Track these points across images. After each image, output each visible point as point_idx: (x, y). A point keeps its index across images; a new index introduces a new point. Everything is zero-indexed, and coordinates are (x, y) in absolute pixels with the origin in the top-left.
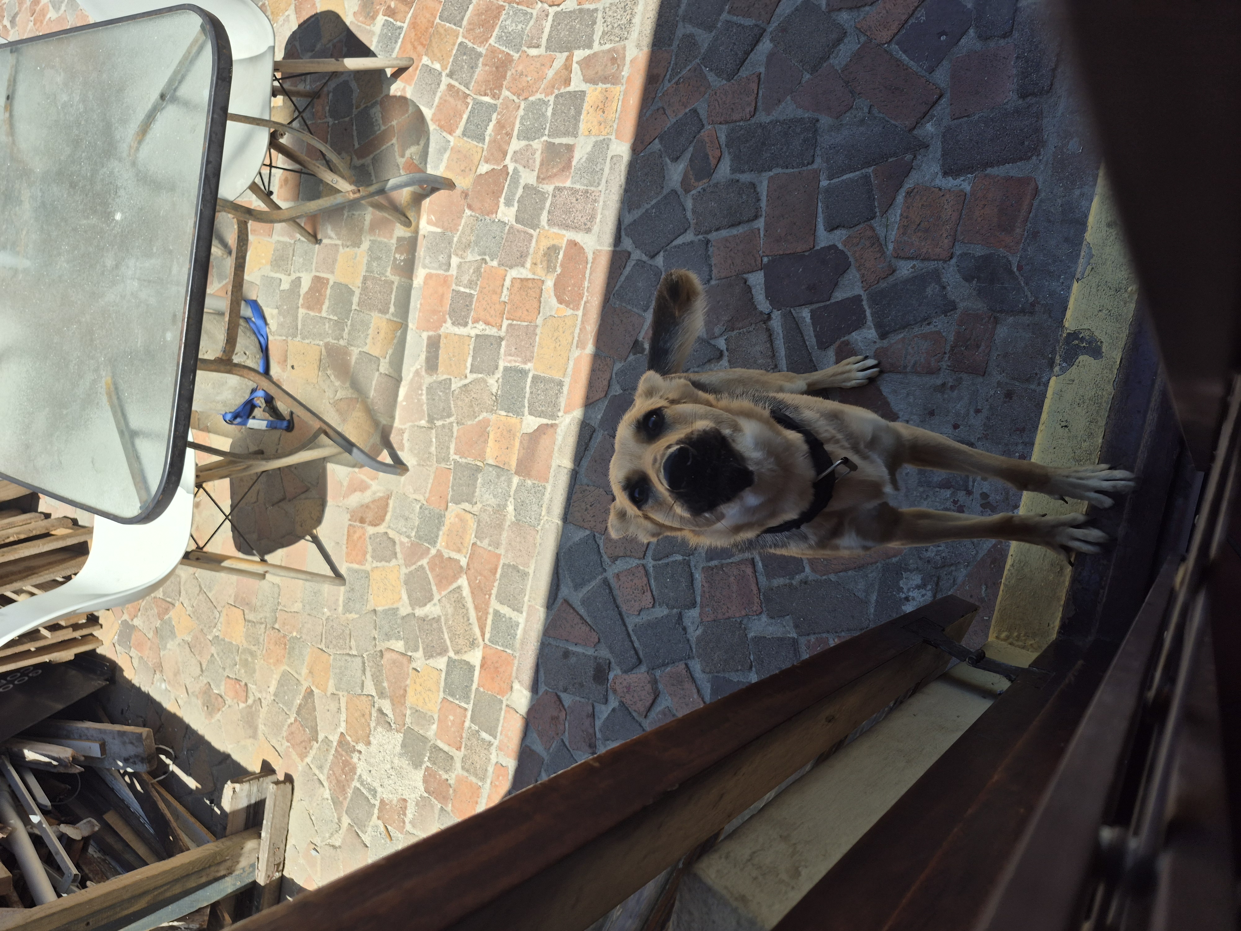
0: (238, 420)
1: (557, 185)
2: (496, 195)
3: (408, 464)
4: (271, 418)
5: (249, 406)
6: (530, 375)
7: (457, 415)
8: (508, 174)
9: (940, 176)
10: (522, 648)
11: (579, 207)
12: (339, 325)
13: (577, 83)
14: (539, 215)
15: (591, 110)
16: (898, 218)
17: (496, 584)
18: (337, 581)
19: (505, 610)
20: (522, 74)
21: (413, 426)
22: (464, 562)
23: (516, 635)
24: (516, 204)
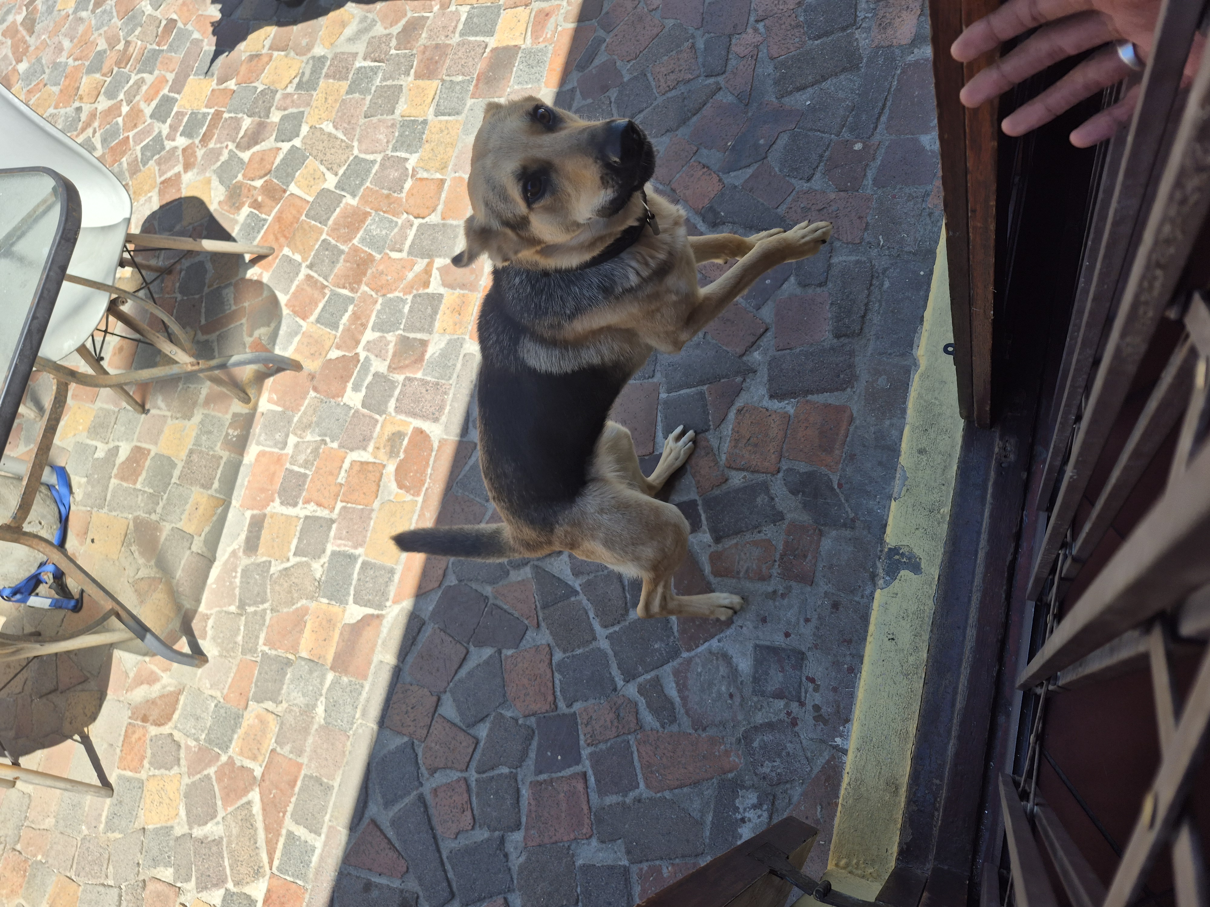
0: (18, 596)
1: (408, 375)
2: (345, 379)
3: (209, 655)
4: (56, 596)
5: (33, 582)
6: (360, 561)
7: (273, 601)
8: (358, 361)
9: (767, 398)
10: (316, 878)
11: (428, 397)
12: (154, 498)
13: (435, 286)
14: (386, 402)
15: (448, 312)
16: (730, 432)
17: (293, 799)
18: (103, 792)
19: (301, 832)
20: (382, 273)
21: (220, 612)
22: (258, 772)
23: (310, 862)
24: (364, 390)
